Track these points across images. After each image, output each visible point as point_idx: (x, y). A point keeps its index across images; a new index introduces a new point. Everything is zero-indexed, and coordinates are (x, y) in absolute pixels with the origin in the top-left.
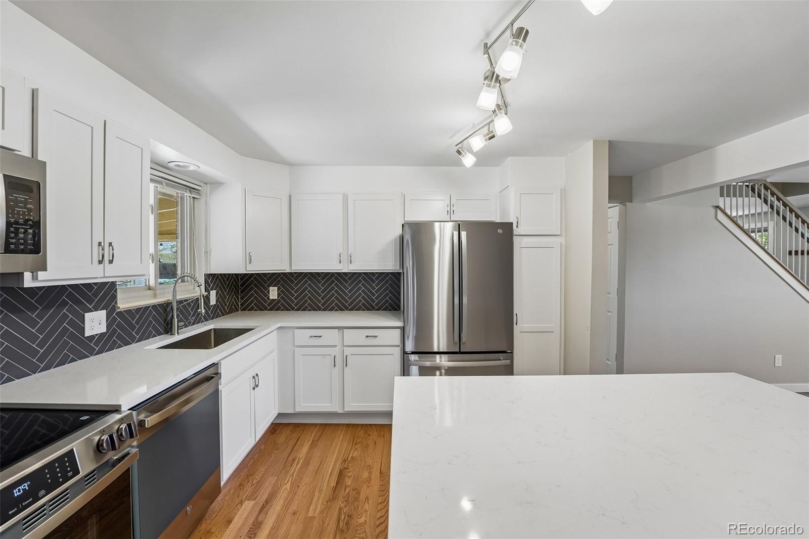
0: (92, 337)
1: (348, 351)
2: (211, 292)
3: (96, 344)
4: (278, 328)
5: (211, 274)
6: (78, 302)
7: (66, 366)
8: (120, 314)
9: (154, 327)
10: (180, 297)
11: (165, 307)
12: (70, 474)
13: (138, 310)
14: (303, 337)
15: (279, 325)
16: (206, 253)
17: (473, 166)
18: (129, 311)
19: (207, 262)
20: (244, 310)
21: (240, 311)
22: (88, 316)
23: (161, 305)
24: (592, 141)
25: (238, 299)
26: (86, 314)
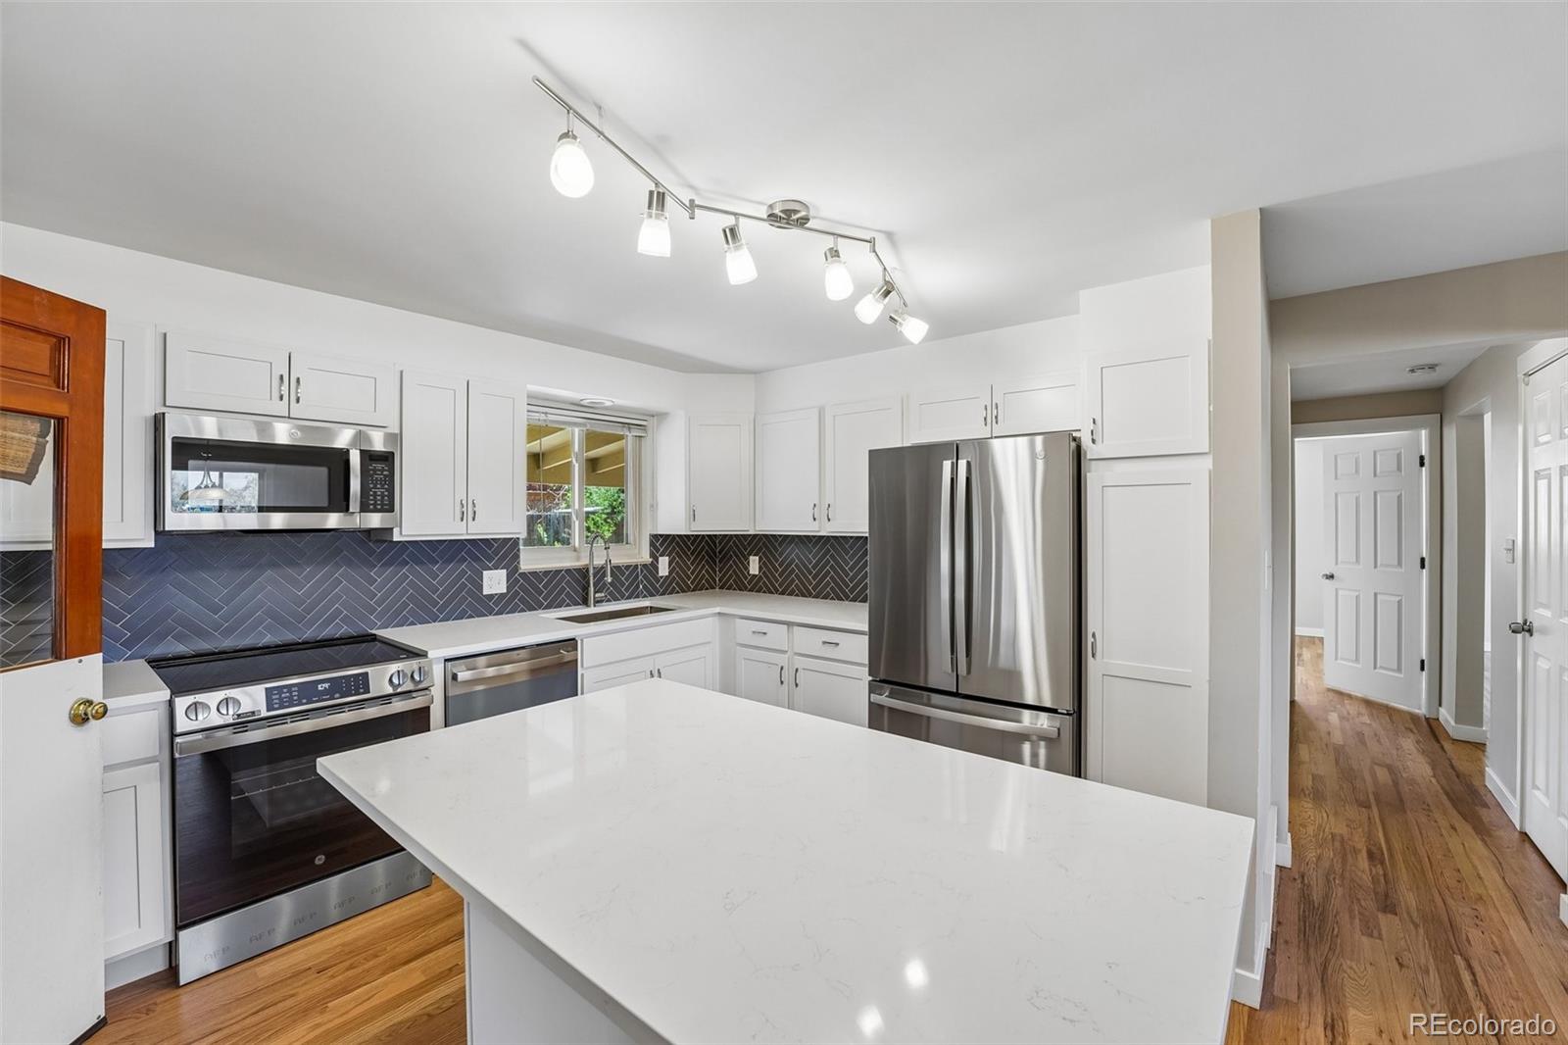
0: (491, 597)
1: (800, 662)
2: (660, 558)
3: (496, 604)
4: (715, 614)
5: (661, 536)
6: (477, 559)
7: (464, 620)
8: (523, 575)
9: (568, 595)
10: (615, 561)
11: (583, 573)
12: (362, 691)
13: (546, 573)
14: (744, 630)
15: (718, 610)
16: (652, 506)
17: (923, 340)
18: (534, 574)
19: (654, 518)
20: (721, 588)
21: (717, 590)
22: (485, 573)
23: (578, 570)
24: (1209, 222)
25: (715, 572)
26: (484, 572)
